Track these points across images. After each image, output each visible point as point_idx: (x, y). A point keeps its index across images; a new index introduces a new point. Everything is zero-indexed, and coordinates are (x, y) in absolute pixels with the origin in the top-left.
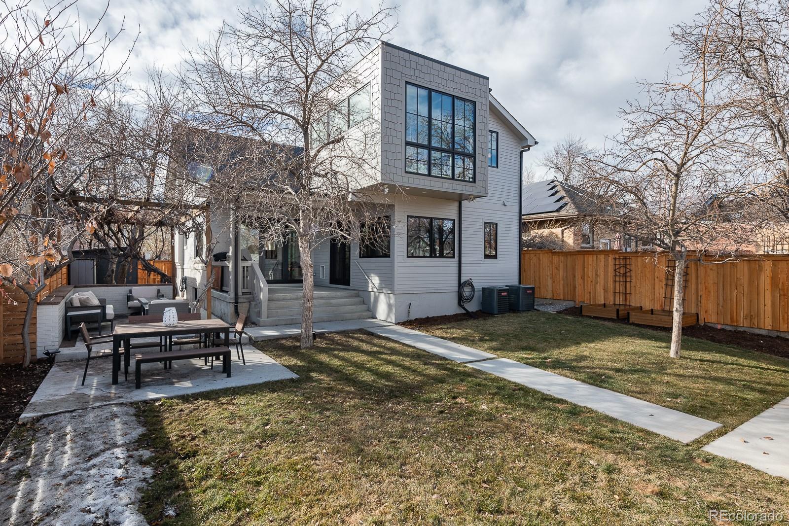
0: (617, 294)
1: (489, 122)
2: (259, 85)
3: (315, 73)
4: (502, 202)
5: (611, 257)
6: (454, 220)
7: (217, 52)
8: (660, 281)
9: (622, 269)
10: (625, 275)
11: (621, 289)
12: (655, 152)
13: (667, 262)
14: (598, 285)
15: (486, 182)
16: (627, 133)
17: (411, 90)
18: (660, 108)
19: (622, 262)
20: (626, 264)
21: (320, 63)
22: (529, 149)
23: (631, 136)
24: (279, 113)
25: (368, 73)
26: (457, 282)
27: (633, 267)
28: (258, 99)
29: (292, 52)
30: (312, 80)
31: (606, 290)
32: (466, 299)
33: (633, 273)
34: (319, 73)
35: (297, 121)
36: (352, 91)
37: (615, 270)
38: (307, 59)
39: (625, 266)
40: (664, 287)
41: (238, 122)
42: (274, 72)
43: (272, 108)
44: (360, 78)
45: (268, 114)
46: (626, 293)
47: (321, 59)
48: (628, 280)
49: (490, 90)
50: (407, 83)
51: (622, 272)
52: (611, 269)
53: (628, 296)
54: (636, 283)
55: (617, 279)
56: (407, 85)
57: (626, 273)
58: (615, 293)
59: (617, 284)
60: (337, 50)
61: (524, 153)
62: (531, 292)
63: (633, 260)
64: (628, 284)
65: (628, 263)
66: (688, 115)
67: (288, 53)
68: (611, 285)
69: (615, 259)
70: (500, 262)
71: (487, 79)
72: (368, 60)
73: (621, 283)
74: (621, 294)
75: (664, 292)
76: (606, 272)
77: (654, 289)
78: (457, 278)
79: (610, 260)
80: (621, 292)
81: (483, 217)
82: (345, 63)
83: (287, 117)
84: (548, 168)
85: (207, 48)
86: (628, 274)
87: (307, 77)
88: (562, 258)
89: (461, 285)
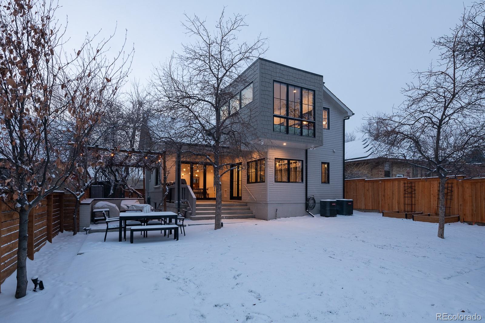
0: (406, 205)
1: (324, 102)
2: (192, 85)
3: (222, 77)
4: (332, 151)
5: (402, 183)
6: (303, 160)
7: (170, 68)
8: (434, 196)
9: (409, 189)
10: (411, 193)
11: (409, 202)
12: (425, 113)
13: (438, 184)
14: (394, 200)
15: (322, 137)
16: (407, 103)
17: (277, 85)
18: (427, 86)
19: (409, 185)
20: (412, 186)
21: (225, 71)
22: (349, 118)
23: (410, 105)
24: (203, 100)
25: (252, 76)
26: (305, 197)
27: (416, 188)
28: (191, 93)
29: (210, 66)
30: (221, 81)
31: (399, 203)
32: (310, 208)
33: (416, 192)
34: (224, 77)
35: (213, 105)
36: (243, 87)
37: (405, 190)
38: (218, 70)
39: (411, 187)
40: (437, 200)
41: (181, 106)
42: (200, 78)
43: (198, 98)
44: (247, 80)
45: (196, 101)
46: (412, 204)
47: (226, 70)
48: (413, 196)
49: (324, 83)
50: (274, 81)
51: (409, 191)
52: (402, 189)
53: (413, 206)
54: (418, 198)
55: (406, 195)
56: (274, 82)
57: (412, 192)
58: (405, 204)
59: (407, 199)
60: (235, 64)
61: (346, 121)
62: (351, 203)
63: (416, 184)
64: (413, 199)
65: (413, 185)
66: (445, 89)
67: (208, 67)
68: (402, 200)
69: (405, 183)
70: (331, 186)
71: (322, 76)
72: (252, 69)
73: (409, 198)
74: (409, 205)
75: (436, 203)
76: (399, 192)
77: (430, 201)
78: (305, 195)
79: (401, 184)
80: (409, 203)
81: (321, 159)
82: (238, 71)
83: (207, 103)
84: (364, 133)
85: (165, 66)
86: (413, 193)
87: (218, 80)
88: (370, 184)
89: (307, 199)
